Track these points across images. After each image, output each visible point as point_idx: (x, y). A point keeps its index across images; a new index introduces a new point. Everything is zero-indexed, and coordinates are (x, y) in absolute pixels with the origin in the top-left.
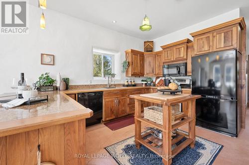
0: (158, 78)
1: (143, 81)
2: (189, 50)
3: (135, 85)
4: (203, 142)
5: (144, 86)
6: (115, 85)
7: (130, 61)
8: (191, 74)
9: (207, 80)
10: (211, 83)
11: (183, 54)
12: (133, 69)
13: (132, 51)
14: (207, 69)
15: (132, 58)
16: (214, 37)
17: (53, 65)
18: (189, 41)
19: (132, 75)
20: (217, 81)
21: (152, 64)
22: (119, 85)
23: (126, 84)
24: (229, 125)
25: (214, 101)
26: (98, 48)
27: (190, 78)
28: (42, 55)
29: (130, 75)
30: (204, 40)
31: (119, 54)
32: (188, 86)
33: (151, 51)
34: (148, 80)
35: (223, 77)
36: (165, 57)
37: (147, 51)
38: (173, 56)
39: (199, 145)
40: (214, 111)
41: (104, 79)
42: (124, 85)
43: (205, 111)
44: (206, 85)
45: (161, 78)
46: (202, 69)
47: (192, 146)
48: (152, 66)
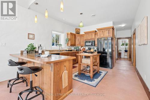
0: (82, 47)
1: (74, 48)
2: (96, 35)
3: (71, 51)
4: (102, 71)
5: (75, 51)
6: (62, 50)
7: (70, 38)
8: (97, 46)
9: (103, 48)
10: (104, 50)
11: (93, 37)
12: (71, 42)
13: (71, 33)
14: (102, 43)
15: (71, 37)
16: (105, 31)
17: (34, 39)
18: (96, 31)
19: (71, 45)
20: (106, 49)
21: (79, 40)
22: (64, 50)
23: (67, 50)
24: (110, 66)
25: (105, 57)
26: (54, 31)
27: (96, 47)
28: (29, 34)
29: (70, 45)
30: (102, 32)
31: (64, 34)
32: (96, 51)
33: (79, 34)
34: (77, 48)
35: (108, 47)
36: (86, 37)
37: (77, 34)
38: (89, 37)
39: (100, 72)
40: (105, 61)
41: (56, 47)
42: (66, 51)
43: (102, 62)
44: (102, 50)
45: (83, 47)
46: (101, 43)
47: (98, 72)
48: (79, 41)
